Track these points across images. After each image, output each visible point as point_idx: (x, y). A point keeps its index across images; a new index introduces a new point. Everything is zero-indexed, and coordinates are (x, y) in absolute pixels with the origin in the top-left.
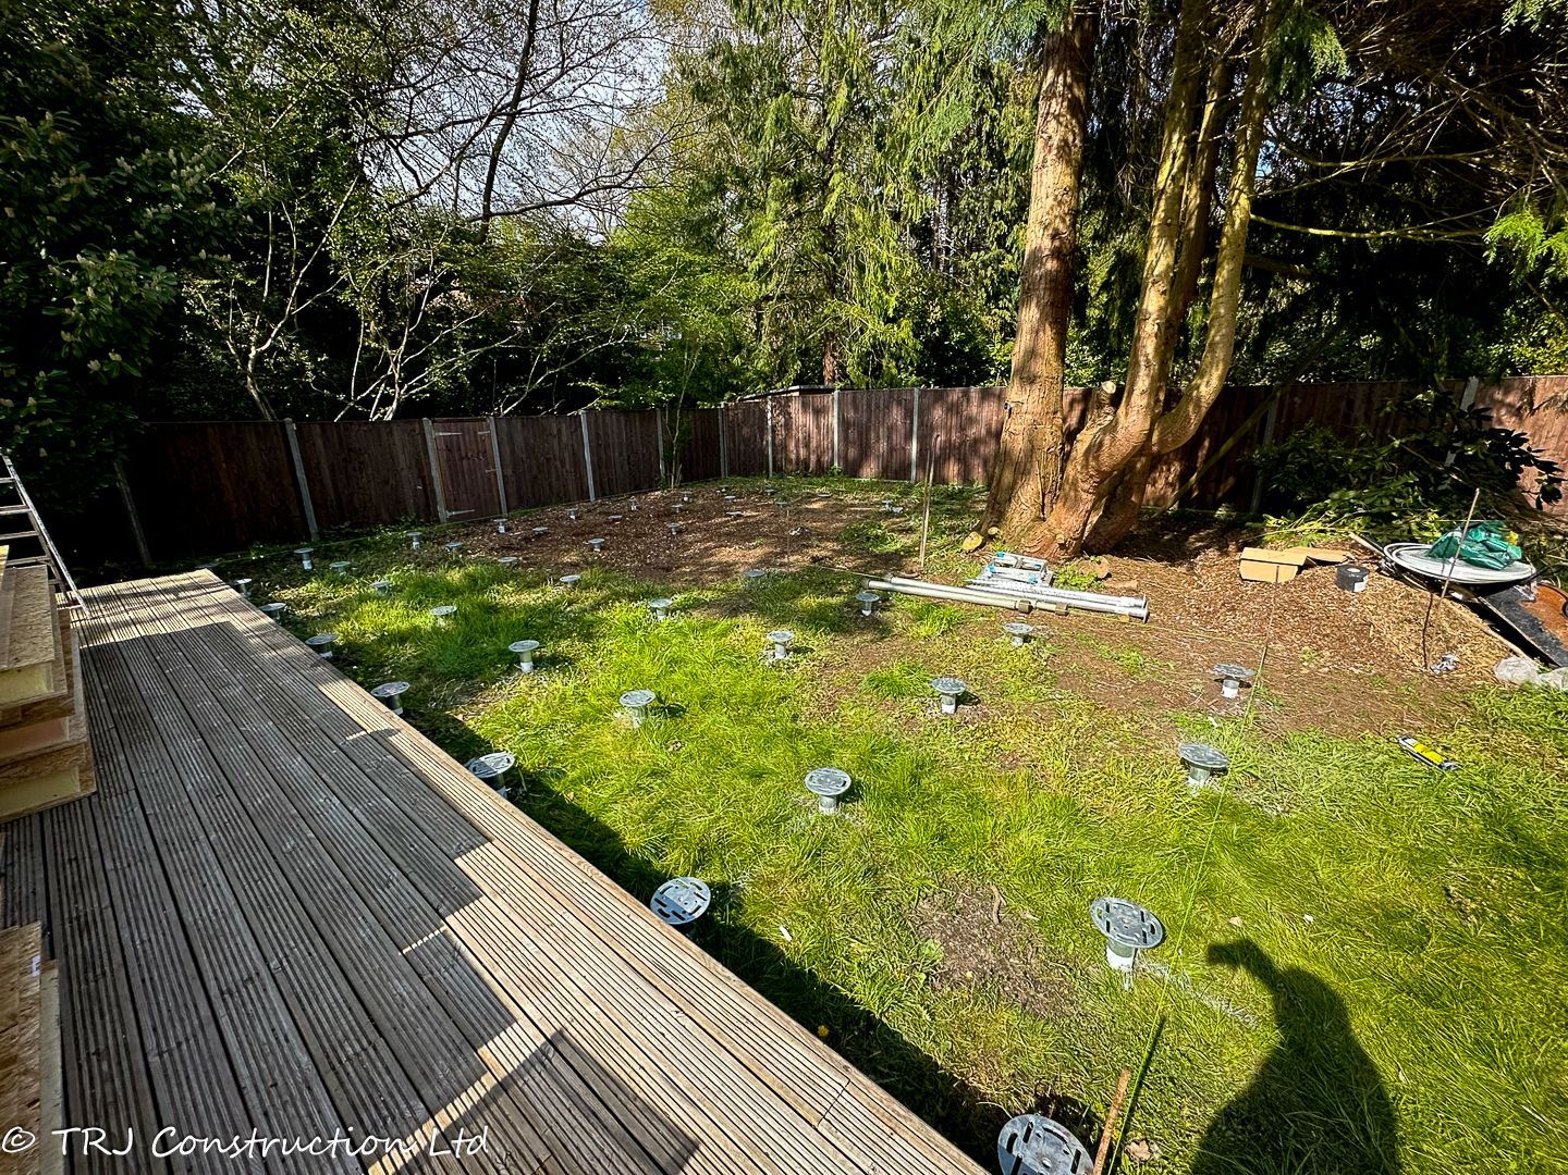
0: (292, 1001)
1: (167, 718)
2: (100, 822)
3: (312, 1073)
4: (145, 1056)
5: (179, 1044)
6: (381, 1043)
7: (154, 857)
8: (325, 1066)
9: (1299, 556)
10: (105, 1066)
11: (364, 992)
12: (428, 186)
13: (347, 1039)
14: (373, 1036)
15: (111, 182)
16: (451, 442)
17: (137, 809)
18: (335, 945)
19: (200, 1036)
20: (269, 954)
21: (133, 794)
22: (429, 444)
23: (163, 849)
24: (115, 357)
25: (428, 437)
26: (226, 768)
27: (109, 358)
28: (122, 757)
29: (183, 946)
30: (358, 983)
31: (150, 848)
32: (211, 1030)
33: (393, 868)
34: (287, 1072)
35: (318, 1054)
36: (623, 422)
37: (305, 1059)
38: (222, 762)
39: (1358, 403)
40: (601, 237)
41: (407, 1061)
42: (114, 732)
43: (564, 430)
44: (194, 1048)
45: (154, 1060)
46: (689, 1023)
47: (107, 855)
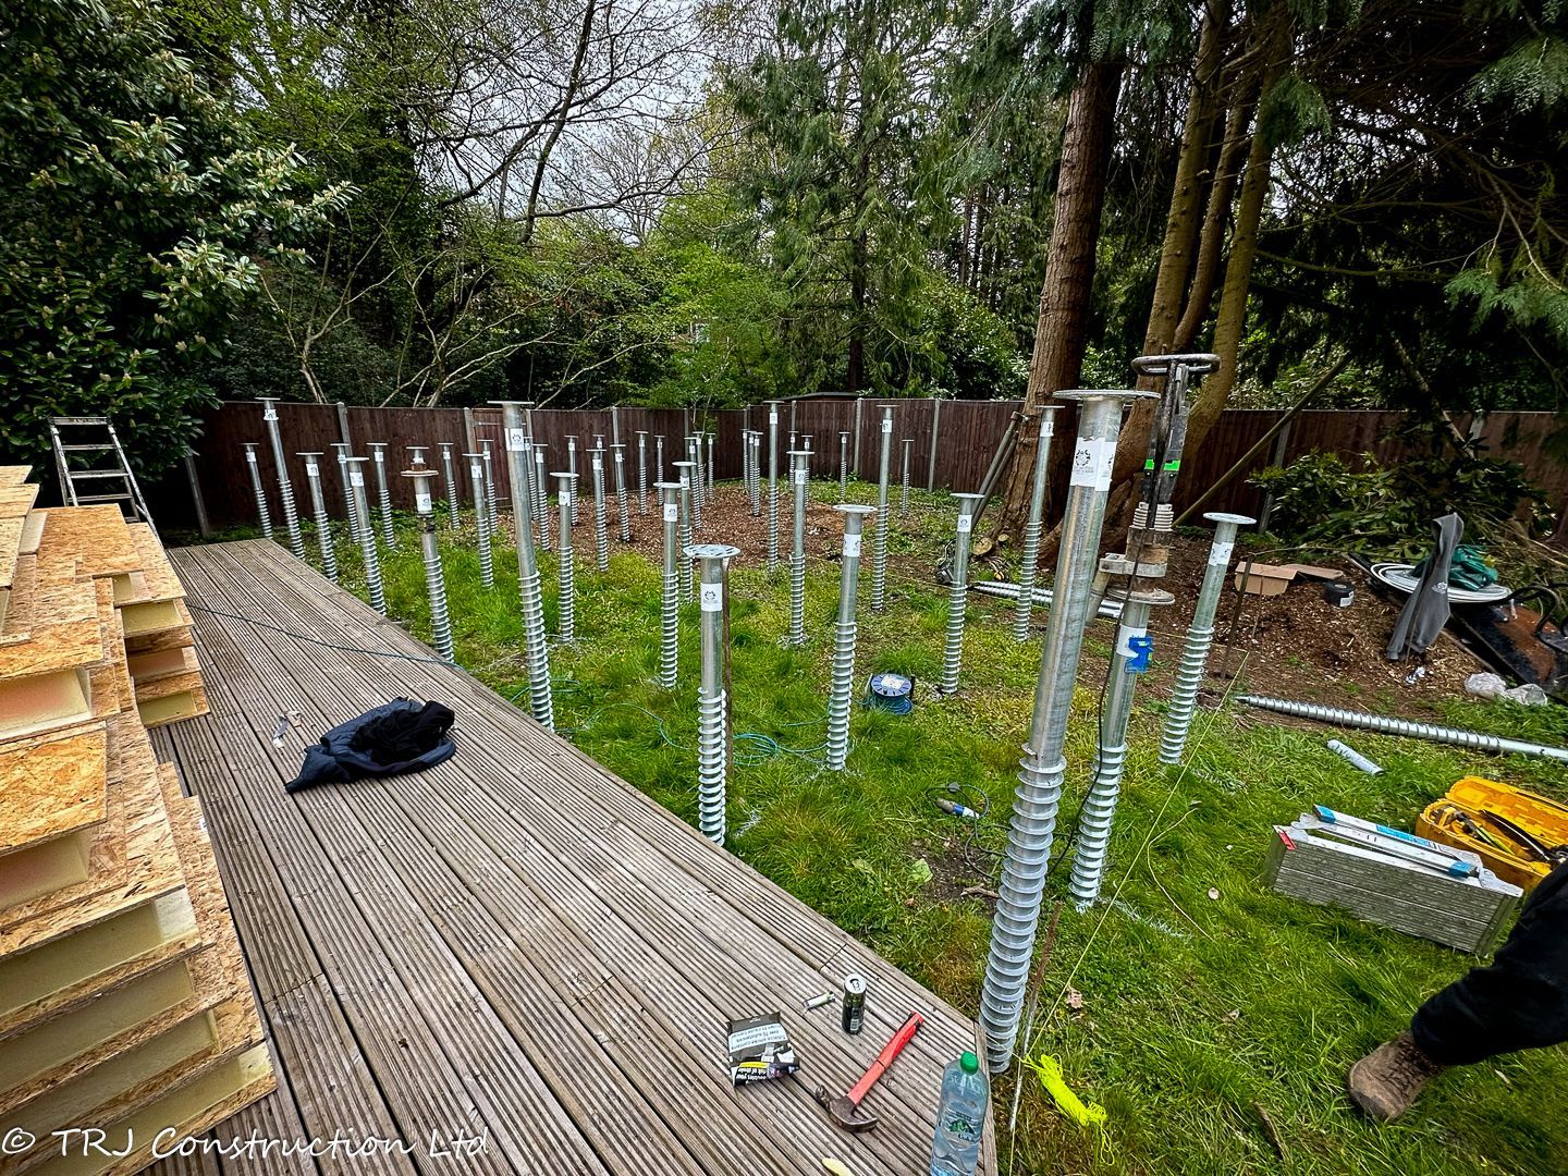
0: (399, 868)
1: (257, 659)
2: (217, 734)
3: (422, 916)
4: (290, 897)
5: (315, 891)
6: (472, 899)
7: (268, 763)
8: (430, 912)
9: (1289, 571)
10: (260, 902)
11: (455, 864)
12: (479, 188)
13: (446, 895)
14: (467, 894)
15: (207, 179)
16: (490, 431)
17: (247, 726)
18: (428, 832)
19: (330, 886)
20: (376, 836)
21: (241, 715)
22: (469, 433)
23: (275, 758)
24: (201, 339)
25: (468, 425)
26: (316, 700)
27: (195, 339)
28: (225, 687)
29: (305, 827)
30: (450, 859)
31: (265, 756)
32: (338, 883)
33: (469, 781)
34: (402, 914)
35: (424, 904)
36: (652, 420)
37: (414, 906)
38: (312, 696)
39: (1368, 431)
40: (635, 239)
41: (496, 912)
42: (214, 667)
43: (595, 425)
44: (326, 893)
45: (297, 901)
46: (718, 900)
47: (229, 759)
